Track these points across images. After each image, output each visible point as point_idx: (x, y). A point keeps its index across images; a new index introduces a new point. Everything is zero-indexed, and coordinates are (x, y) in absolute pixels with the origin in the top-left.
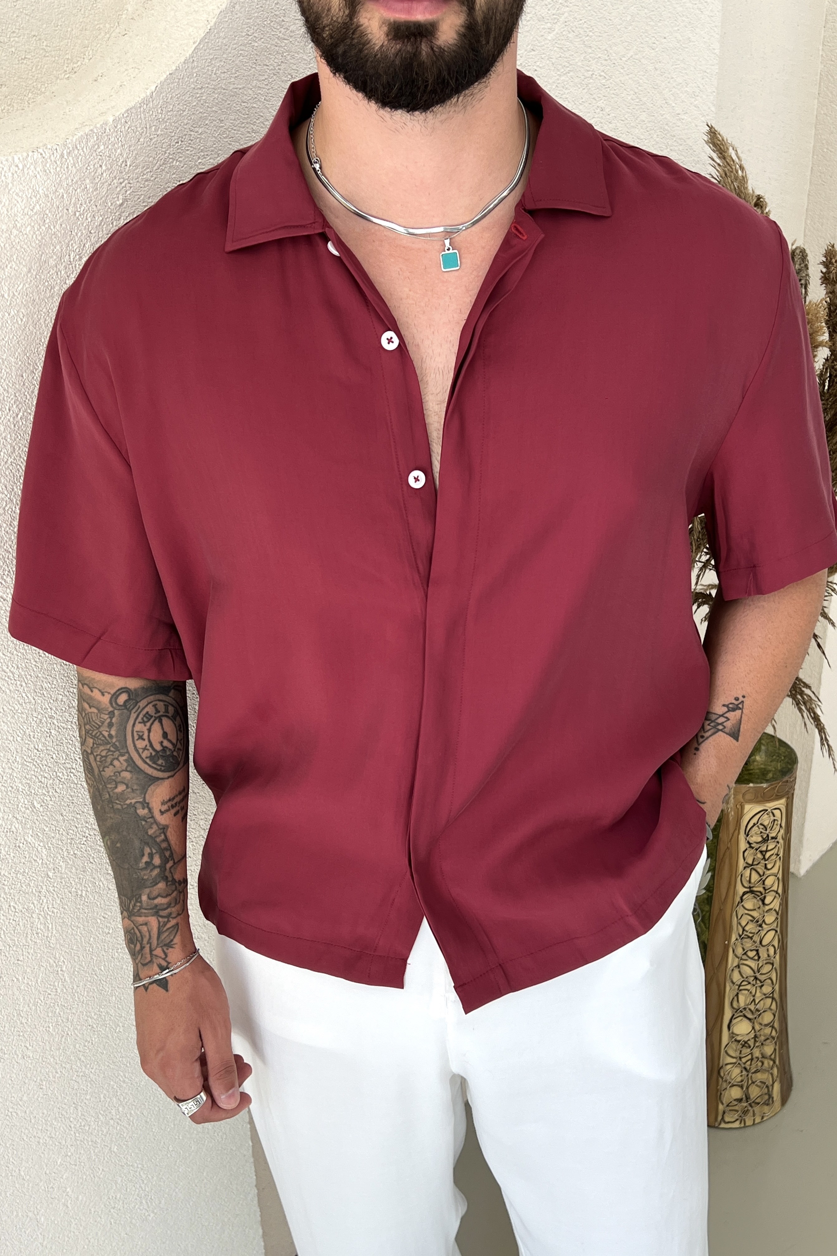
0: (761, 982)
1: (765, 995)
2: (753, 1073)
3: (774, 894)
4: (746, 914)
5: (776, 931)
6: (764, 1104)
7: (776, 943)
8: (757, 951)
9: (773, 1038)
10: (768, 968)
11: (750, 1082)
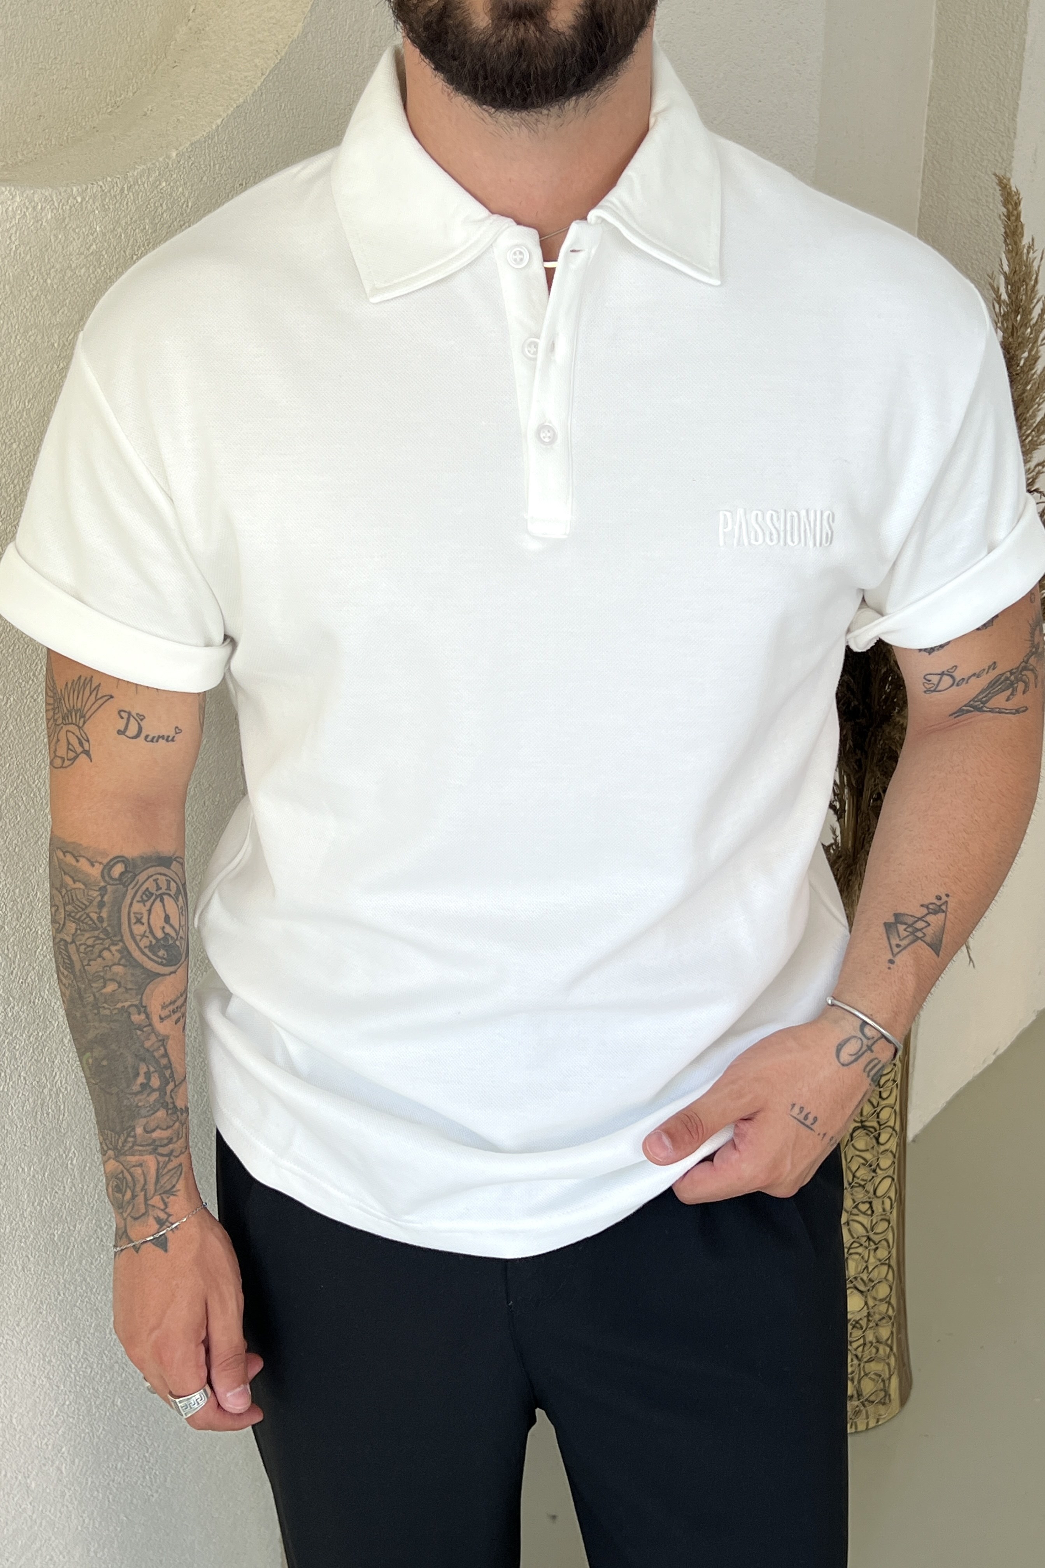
0: (875, 1244)
1: (880, 1261)
2: (866, 1362)
3: (890, 1130)
4: (857, 1156)
5: (893, 1179)
6: (880, 1402)
7: (892, 1194)
8: (870, 1203)
9: (890, 1318)
10: (883, 1226)
11: (862, 1374)
